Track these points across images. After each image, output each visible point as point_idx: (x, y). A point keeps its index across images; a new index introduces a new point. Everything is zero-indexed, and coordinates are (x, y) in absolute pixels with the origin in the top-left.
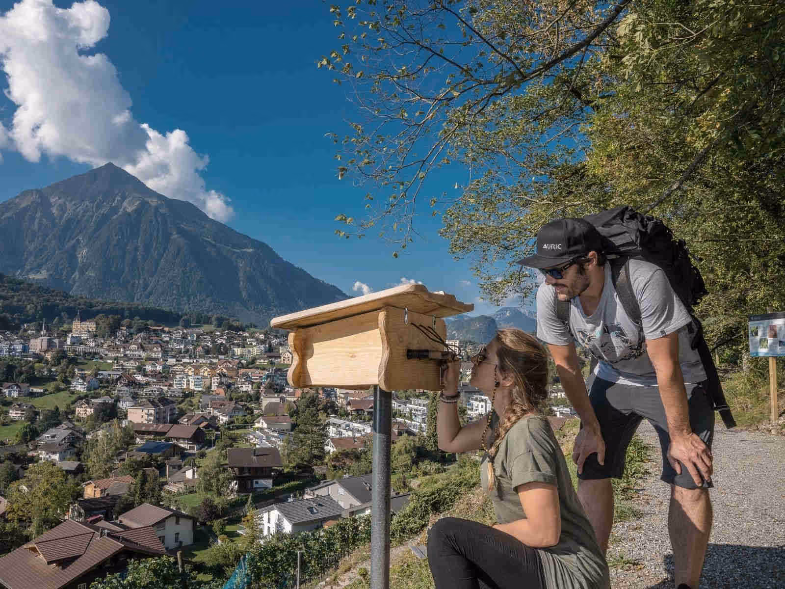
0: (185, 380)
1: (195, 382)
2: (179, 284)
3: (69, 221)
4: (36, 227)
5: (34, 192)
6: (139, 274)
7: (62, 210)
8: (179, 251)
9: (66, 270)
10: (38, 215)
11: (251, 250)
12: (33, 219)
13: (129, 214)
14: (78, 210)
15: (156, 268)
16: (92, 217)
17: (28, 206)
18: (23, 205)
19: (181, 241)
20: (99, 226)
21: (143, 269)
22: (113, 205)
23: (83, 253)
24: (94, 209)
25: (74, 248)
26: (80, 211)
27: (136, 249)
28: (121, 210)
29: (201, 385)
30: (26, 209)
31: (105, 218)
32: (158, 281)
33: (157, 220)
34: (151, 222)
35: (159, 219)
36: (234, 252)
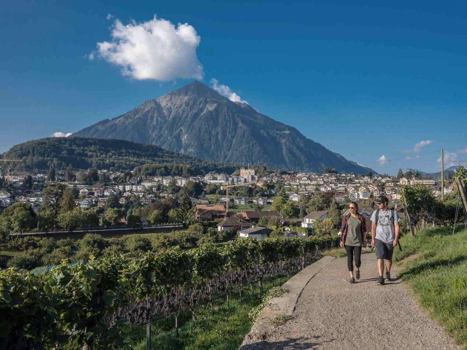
0: (357, 194)
1: (363, 194)
2: (246, 154)
3: (174, 119)
4: (155, 123)
5: (152, 101)
6: (221, 149)
7: (169, 111)
8: (244, 133)
9: (176, 148)
10: (155, 115)
11: (288, 132)
12: (152, 118)
13: (211, 112)
14: (179, 111)
15: (231, 145)
16: (188, 115)
17: (149, 110)
18: (146, 110)
19: (245, 127)
20: (193, 120)
21: (222, 146)
22: (200, 107)
23: (185, 138)
24: (189, 110)
25: (179, 134)
26: (180, 112)
27: (217, 134)
28: (205, 109)
29: (367, 196)
30: (148, 112)
31: (196, 116)
32: (233, 153)
33: (229, 115)
34: (226, 116)
35: (230, 114)
36: (278, 134)
